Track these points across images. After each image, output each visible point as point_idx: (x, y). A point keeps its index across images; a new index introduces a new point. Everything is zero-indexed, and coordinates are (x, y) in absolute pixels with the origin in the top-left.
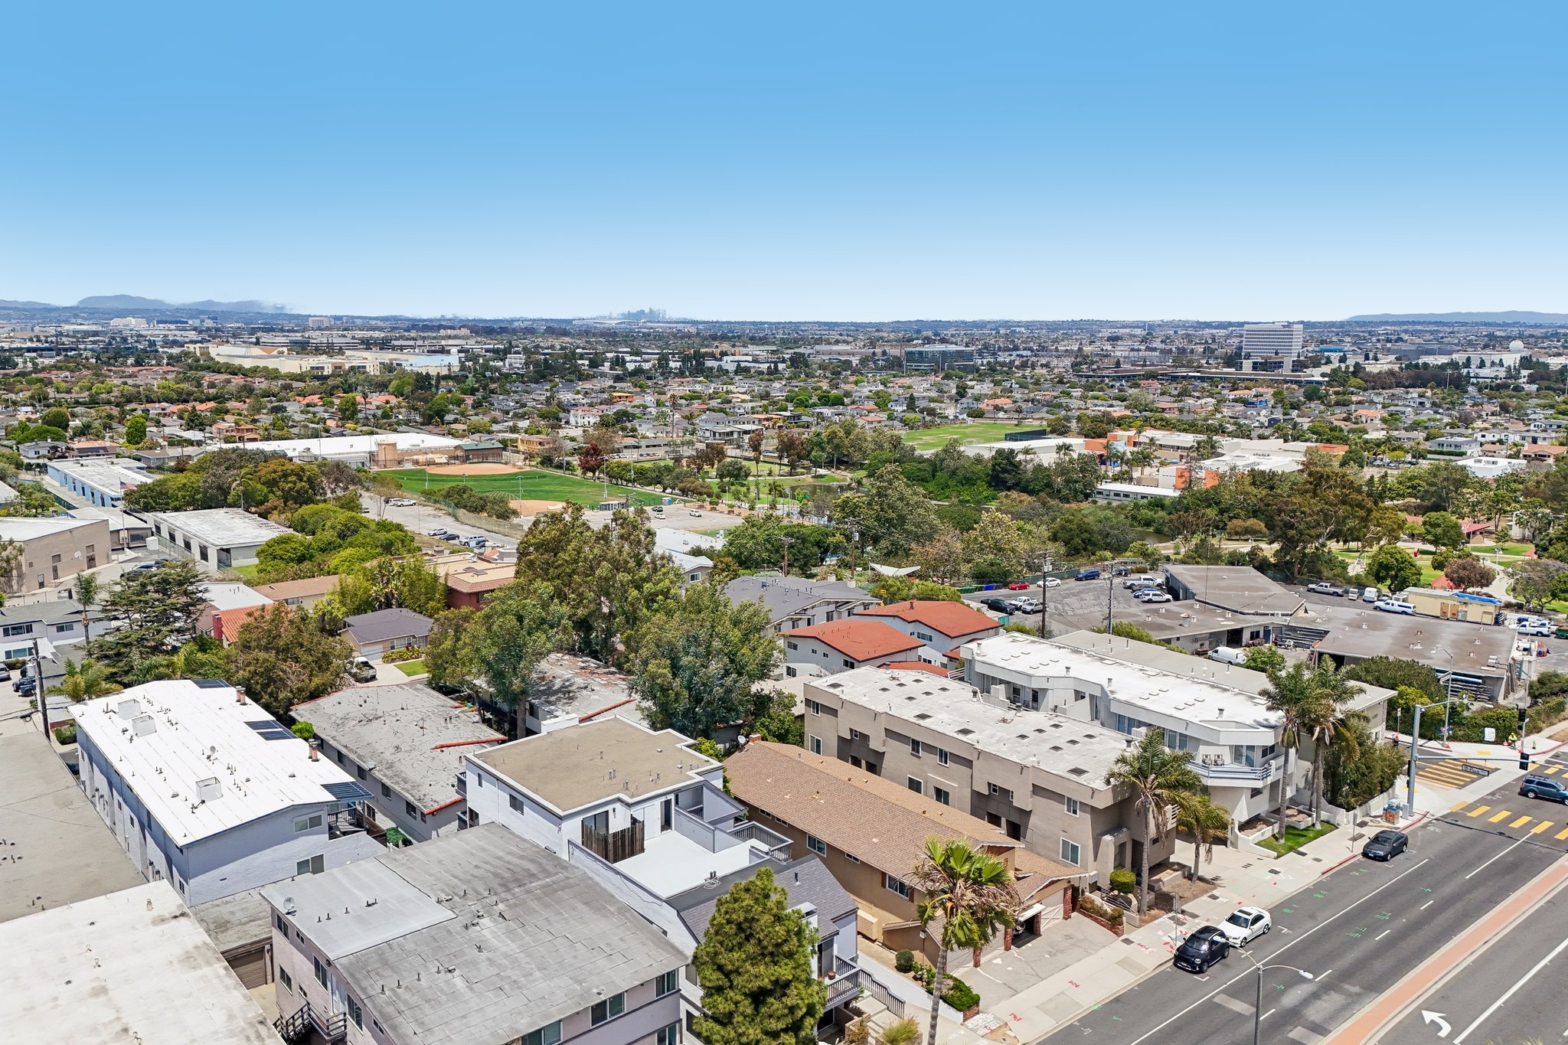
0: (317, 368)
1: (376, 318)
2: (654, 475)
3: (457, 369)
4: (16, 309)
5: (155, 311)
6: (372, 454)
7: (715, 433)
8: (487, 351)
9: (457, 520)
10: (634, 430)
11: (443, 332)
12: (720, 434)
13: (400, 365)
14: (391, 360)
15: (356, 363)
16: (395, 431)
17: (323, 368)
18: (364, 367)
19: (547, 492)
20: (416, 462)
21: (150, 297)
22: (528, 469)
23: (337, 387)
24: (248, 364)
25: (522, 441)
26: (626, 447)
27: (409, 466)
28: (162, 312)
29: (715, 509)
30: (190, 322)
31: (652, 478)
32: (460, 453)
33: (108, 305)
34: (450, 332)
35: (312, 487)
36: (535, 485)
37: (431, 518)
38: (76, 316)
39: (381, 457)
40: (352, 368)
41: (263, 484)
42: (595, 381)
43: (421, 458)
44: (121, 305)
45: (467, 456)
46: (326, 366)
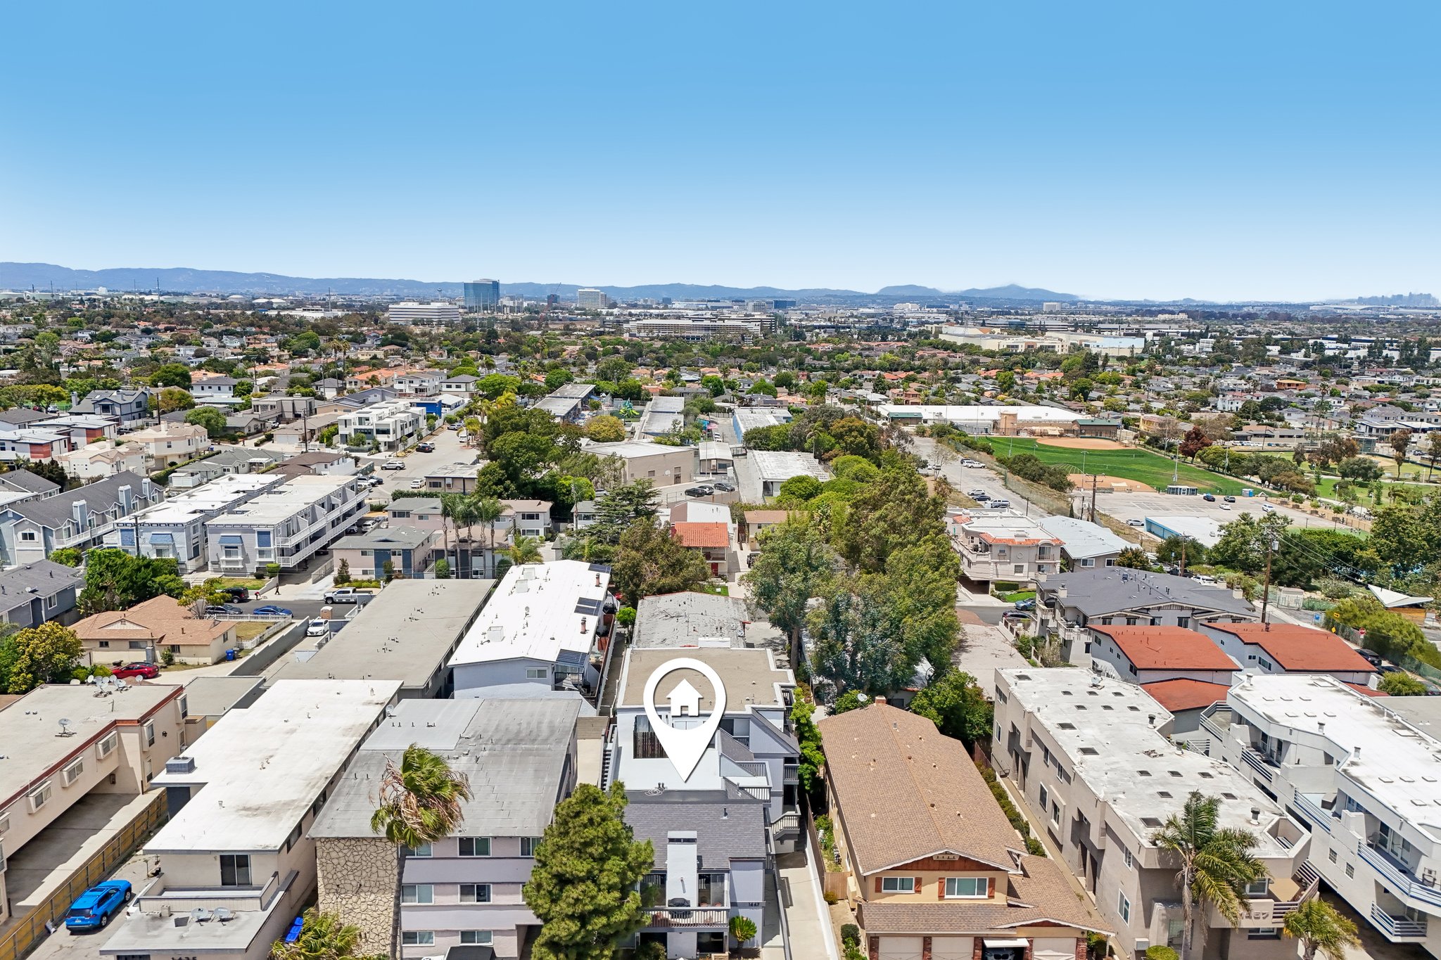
0: (1013, 346)
1: (1108, 304)
2: (1251, 465)
3: (1140, 351)
4: (835, 296)
5: (930, 297)
6: (995, 422)
7: (1371, 429)
8: (1183, 334)
9: (1006, 486)
10: (1281, 419)
11: (1161, 317)
12: (1378, 430)
13: (1088, 346)
14: (1081, 341)
15: (1046, 343)
16: (1038, 404)
17: (1017, 346)
18: (1054, 347)
19: (1129, 470)
20: (1033, 433)
21: (930, 286)
22: (1133, 447)
23: (1017, 363)
24: (960, 341)
25: (1144, 421)
26: (1255, 435)
27: (1024, 435)
28: (934, 299)
29: (1298, 507)
30: (951, 307)
31: (1249, 468)
32: (1076, 427)
33: (900, 293)
34: (1167, 316)
35: (871, 444)
36: (1127, 463)
37: (986, 480)
38: (874, 302)
39: (1002, 426)
40: (1041, 348)
41: (833, 436)
42: (1275, 367)
43: (1037, 429)
44: (907, 293)
45: (1083, 430)
46: (1020, 345)
